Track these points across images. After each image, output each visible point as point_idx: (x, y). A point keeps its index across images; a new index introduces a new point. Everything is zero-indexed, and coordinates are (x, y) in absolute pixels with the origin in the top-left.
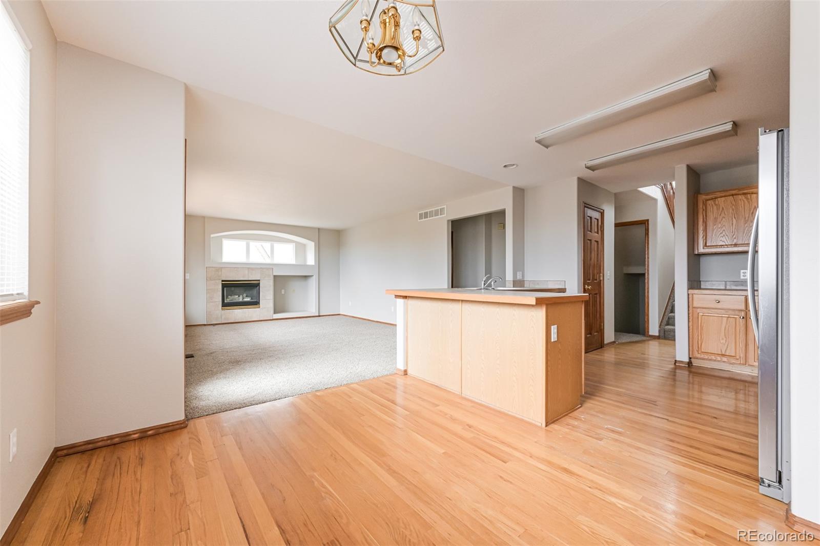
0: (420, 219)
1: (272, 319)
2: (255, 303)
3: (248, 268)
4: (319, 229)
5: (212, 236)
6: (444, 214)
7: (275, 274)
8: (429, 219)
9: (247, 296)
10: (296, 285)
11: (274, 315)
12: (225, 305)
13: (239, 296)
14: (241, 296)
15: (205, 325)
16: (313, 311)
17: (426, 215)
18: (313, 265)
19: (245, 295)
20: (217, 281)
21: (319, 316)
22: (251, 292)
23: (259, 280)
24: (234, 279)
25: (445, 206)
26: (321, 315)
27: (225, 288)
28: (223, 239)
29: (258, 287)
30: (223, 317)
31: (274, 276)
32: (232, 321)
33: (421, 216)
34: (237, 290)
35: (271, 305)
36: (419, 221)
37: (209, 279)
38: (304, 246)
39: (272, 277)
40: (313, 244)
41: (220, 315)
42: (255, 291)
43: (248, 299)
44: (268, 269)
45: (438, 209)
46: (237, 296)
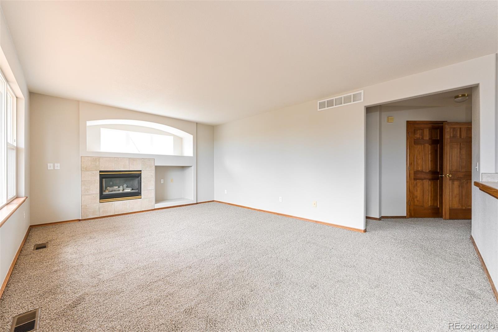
0: (319, 109)
1: (154, 209)
2: (137, 194)
3: (129, 158)
4: (197, 123)
5: (89, 123)
6: (361, 100)
7: (156, 165)
8: (334, 106)
9: (127, 187)
10: (173, 176)
11: (155, 205)
12: (103, 197)
13: (119, 187)
14: (121, 187)
15: (80, 220)
16: (192, 199)
17: (330, 103)
18: (191, 157)
19: (125, 186)
20: (94, 172)
21: (197, 203)
22: (131, 182)
23: (141, 171)
24: (114, 170)
25: (362, 91)
26: (198, 202)
27: (104, 180)
28: (101, 129)
29: (139, 178)
30: (101, 211)
31: (155, 166)
32: (112, 214)
33: (322, 105)
34: (117, 181)
35: (153, 195)
36: (319, 110)
37: (84, 169)
38: (181, 139)
39: (154, 168)
40: (191, 137)
41: (98, 207)
42: (136, 182)
43: (128, 190)
44: (149, 159)
45: (351, 95)
46: (117, 187)
